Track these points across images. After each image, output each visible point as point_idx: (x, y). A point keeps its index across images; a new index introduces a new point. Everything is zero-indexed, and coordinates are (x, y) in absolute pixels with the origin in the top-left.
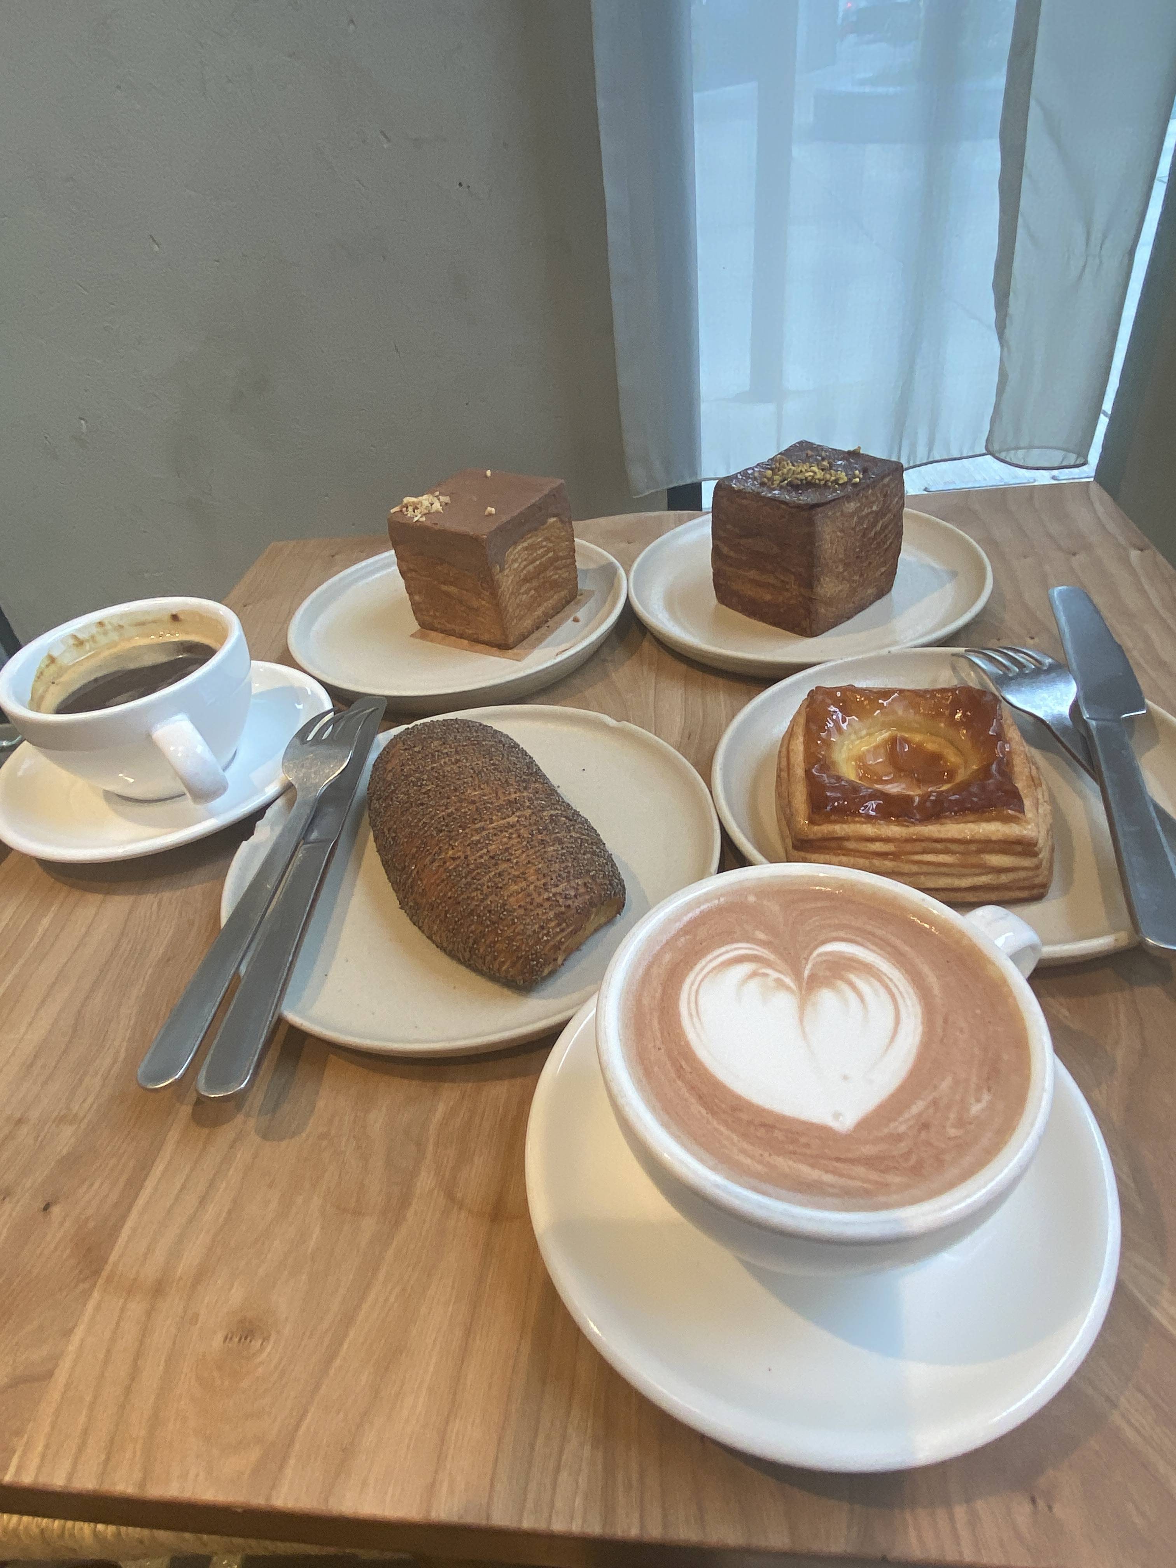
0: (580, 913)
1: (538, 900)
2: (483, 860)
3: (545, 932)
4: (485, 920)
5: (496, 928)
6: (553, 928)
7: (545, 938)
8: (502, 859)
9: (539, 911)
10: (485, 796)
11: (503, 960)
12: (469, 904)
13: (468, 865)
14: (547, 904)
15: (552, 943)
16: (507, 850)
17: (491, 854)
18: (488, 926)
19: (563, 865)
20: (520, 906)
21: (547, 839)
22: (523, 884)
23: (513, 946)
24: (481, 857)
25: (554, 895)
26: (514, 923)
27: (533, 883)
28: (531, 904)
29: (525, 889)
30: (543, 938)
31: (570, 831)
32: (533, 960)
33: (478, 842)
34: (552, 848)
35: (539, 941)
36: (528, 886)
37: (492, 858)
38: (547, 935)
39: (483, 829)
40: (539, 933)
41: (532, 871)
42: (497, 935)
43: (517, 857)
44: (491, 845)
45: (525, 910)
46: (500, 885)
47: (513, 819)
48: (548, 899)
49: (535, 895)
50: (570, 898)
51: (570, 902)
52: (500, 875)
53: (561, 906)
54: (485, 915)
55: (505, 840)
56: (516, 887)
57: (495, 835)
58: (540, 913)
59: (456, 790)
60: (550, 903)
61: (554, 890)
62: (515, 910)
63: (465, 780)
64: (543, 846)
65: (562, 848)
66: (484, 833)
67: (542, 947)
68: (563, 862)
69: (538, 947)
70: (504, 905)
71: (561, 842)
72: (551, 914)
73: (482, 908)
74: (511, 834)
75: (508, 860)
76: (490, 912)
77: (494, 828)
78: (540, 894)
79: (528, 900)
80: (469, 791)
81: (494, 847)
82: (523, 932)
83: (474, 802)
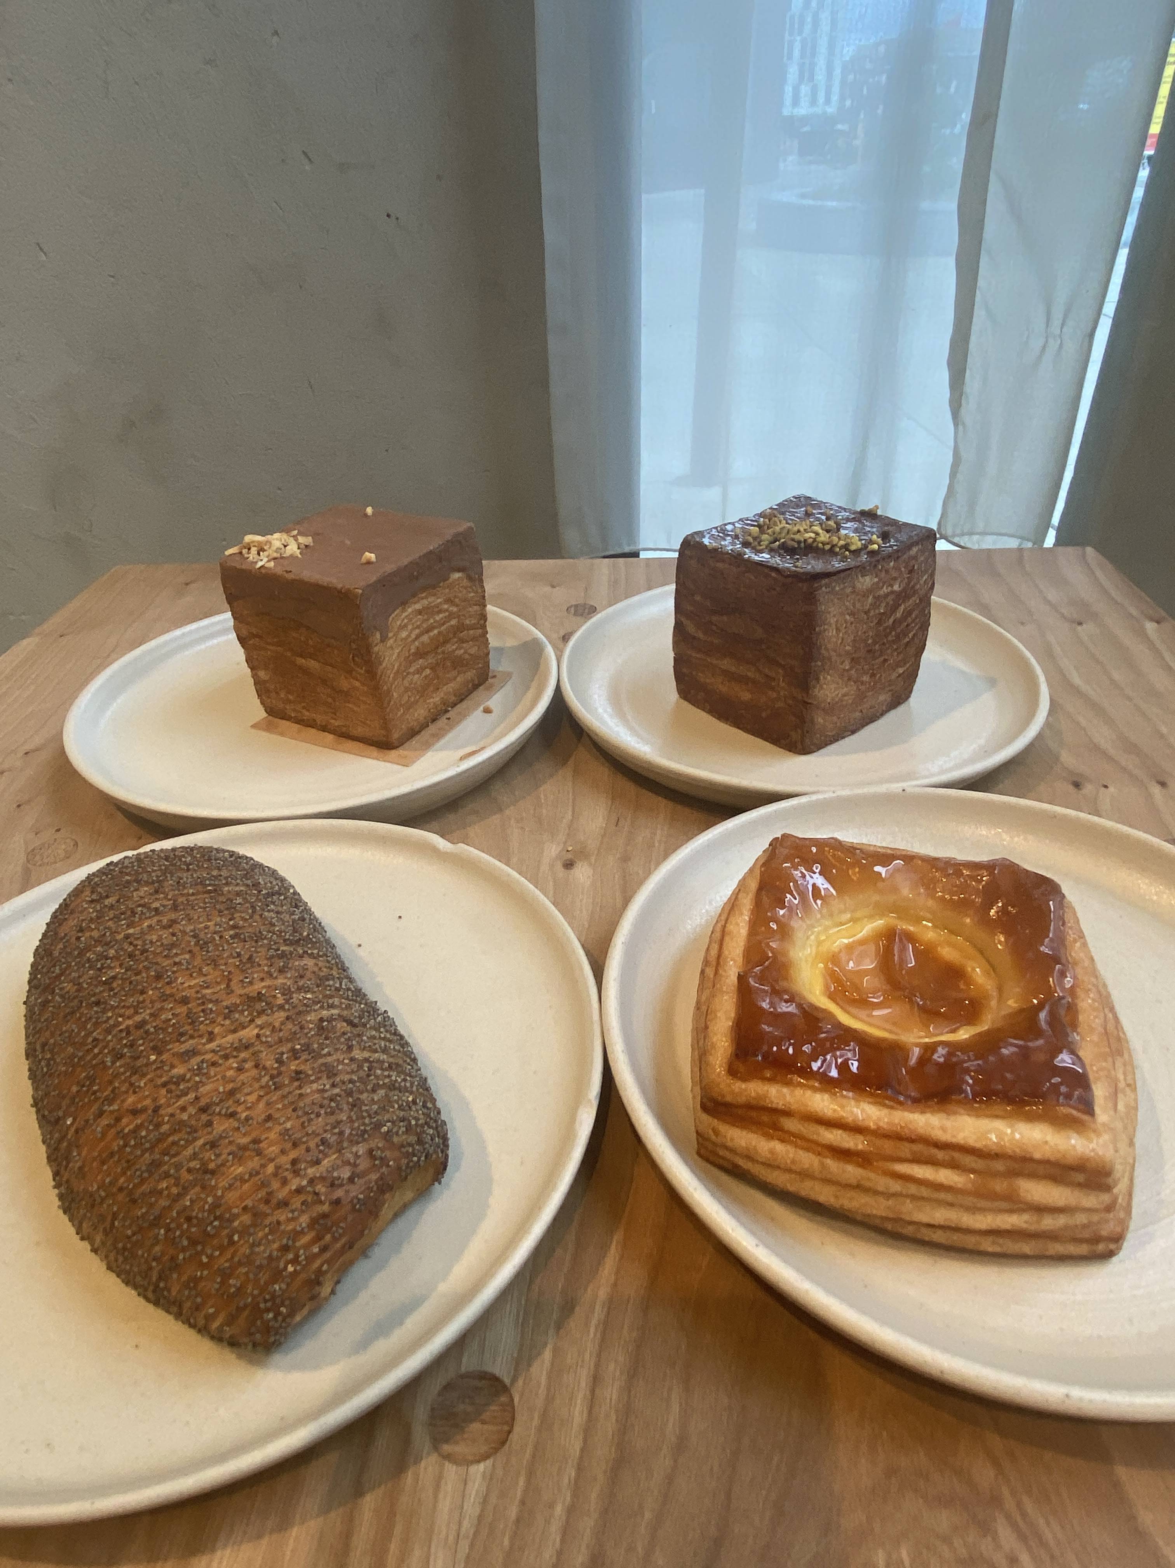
0: (359, 1211)
1: (282, 1194)
2: (185, 1116)
3: (291, 1256)
4: (181, 1236)
5: (199, 1254)
6: (306, 1247)
7: (290, 1268)
8: (219, 1114)
9: (282, 1215)
10: (207, 987)
11: (211, 1311)
12: (151, 1205)
13: (158, 1126)
14: (296, 1203)
15: (303, 1276)
16: (232, 1093)
17: (203, 1102)
18: (184, 1249)
19: (332, 1119)
20: (245, 1208)
21: (306, 1068)
22: (254, 1163)
23: (230, 1286)
24: (183, 1109)
25: (311, 1181)
26: (232, 1243)
27: (272, 1160)
28: (267, 1202)
29: (258, 1173)
30: (286, 1268)
31: (350, 1048)
32: (268, 1310)
33: (182, 1078)
34: (315, 1086)
35: (277, 1276)
36: (263, 1166)
37: (203, 1110)
38: (295, 1261)
39: (194, 1052)
40: (278, 1259)
41: (272, 1135)
42: (203, 1266)
43: (248, 1109)
44: (204, 1084)
45: (255, 1215)
46: (212, 1166)
47: (250, 1033)
48: (299, 1191)
49: (275, 1185)
50: (342, 1185)
51: (339, 1193)
52: (213, 1145)
53: (321, 1202)
54: (179, 1226)
55: (230, 1073)
56: (240, 1169)
57: (214, 1064)
58: (282, 1218)
59: (158, 977)
60: (302, 1197)
61: (311, 1171)
62: (236, 1216)
63: (177, 960)
64: (296, 1084)
65: (333, 1085)
66: (194, 1062)
67: (284, 1286)
68: (332, 1113)
69: (277, 1287)
70: (215, 1206)
71: (331, 1072)
72: (304, 1220)
73: (175, 1214)
74: (245, 1061)
75: (233, 1115)
76: (189, 1219)
77: (213, 1051)
78: (285, 1182)
79: (262, 1194)
80: (180, 980)
81: (208, 1088)
82: (248, 1260)
83: (185, 1001)
